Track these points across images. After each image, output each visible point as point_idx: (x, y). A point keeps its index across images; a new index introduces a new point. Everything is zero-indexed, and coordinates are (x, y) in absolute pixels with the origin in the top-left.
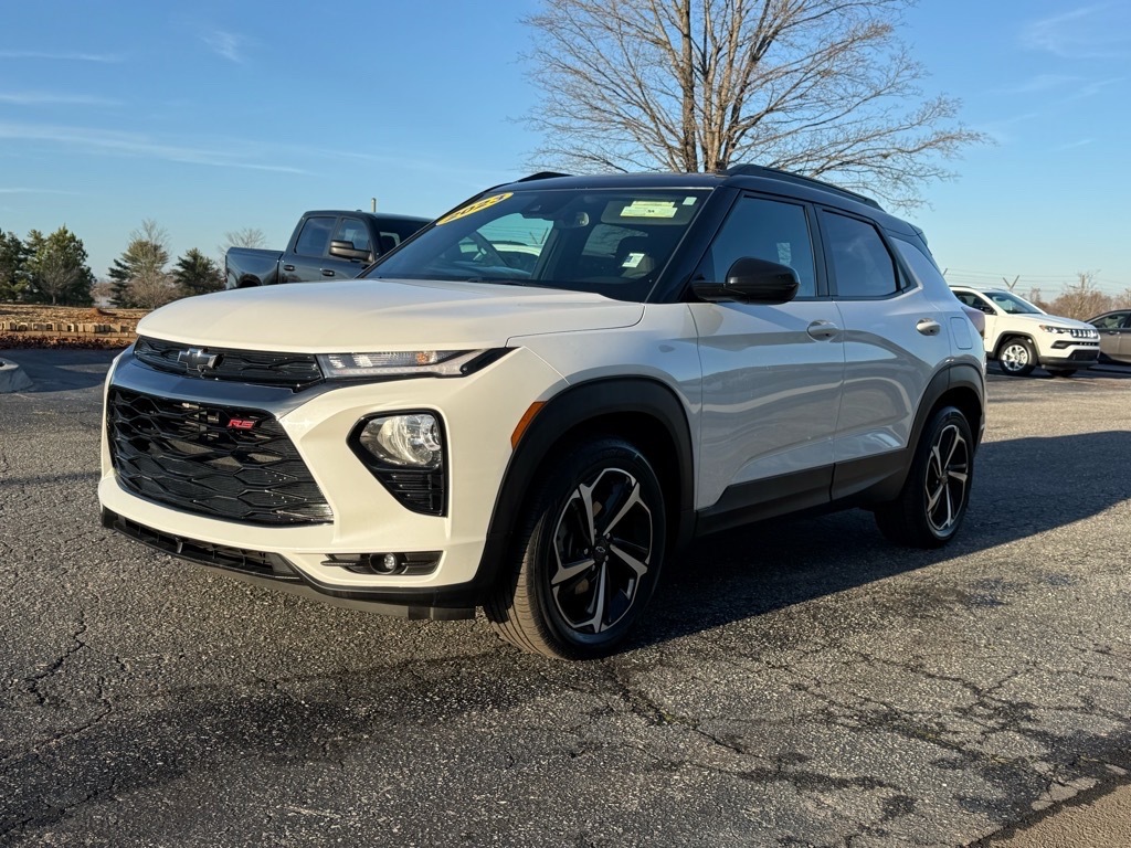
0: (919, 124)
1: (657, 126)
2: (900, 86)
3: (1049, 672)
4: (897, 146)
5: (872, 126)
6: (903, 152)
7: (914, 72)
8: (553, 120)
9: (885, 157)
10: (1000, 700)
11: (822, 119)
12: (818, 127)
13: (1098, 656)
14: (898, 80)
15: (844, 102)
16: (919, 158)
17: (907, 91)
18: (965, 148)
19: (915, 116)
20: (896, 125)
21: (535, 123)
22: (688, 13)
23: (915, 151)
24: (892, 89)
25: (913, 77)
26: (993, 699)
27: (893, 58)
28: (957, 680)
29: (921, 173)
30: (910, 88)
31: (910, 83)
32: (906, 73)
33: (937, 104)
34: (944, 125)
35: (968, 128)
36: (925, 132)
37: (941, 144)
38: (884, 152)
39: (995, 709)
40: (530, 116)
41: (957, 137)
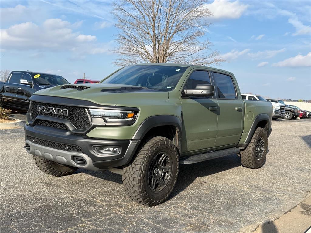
0: (211, 57)
5: (200, 57)
6: (207, 63)
7: (210, 44)
12: (187, 56)
14: (206, 46)
15: (193, 51)
17: (209, 49)
18: (222, 63)
19: (210, 55)
20: (205, 57)
21: (116, 52)
22: (155, 26)
23: (210, 63)
24: (205, 48)
25: (210, 46)
27: (205, 41)
32: (208, 45)
33: (215, 52)
34: (217, 57)
35: (223, 59)
36: (213, 59)
37: (216, 62)
38: (203, 63)
40: (114, 50)
41: (220, 61)
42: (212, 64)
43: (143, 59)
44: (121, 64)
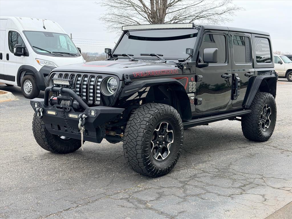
0: (222, 5)
6: (217, 14)
11: (194, 4)
12: (192, 7)
16: (222, 16)
18: (236, 12)
20: (216, 6)
21: (104, 4)
29: (223, 20)
34: (230, 5)
35: (237, 6)
36: (224, 8)
37: (229, 12)
41: (234, 9)
42: (224, 14)
43: (137, 13)
44: (111, 20)
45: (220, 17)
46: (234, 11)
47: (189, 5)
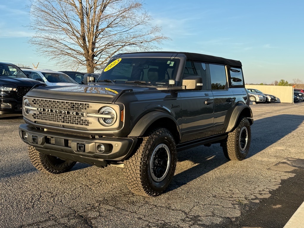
0: (151, 34)
1: (73, 30)
2: (145, 22)
3: (202, 205)
4: (145, 40)
5: (137, 33)
6: (146, 41)
7: (149, 18)
8: (39, 27)
9: (142, 43)
10: (191, 215)
11: (123, 31)
12: (122, 33)
13: (213, 198)
14: (144, 20)
15: (129, 26)
16: (151, 44)
17: (147, 24)
18: (163, 41)
19: (149, 31)
20: (144, 34)
21: (32, 27)
23: (149, 41)
24: (143, 23)
25: (149, 20)
26: (190, 215)
27: (143, 14)
28: (180, 210)
29: (152, 48)
30: (147, 23)
31: (148, 21)
32: (146, 18)
33: (155, 28)
34: (158, 34)
35: (164, 35)
36: (153, 36)
37: (157, 40)
38: (141, 41)
39: (191, 218)
40: (30, 25)
41: (161, 38)
43: (69, 37)
44: (40, 43)
45: (149, 45)
46: (161, 39)
47: (118, 32)
